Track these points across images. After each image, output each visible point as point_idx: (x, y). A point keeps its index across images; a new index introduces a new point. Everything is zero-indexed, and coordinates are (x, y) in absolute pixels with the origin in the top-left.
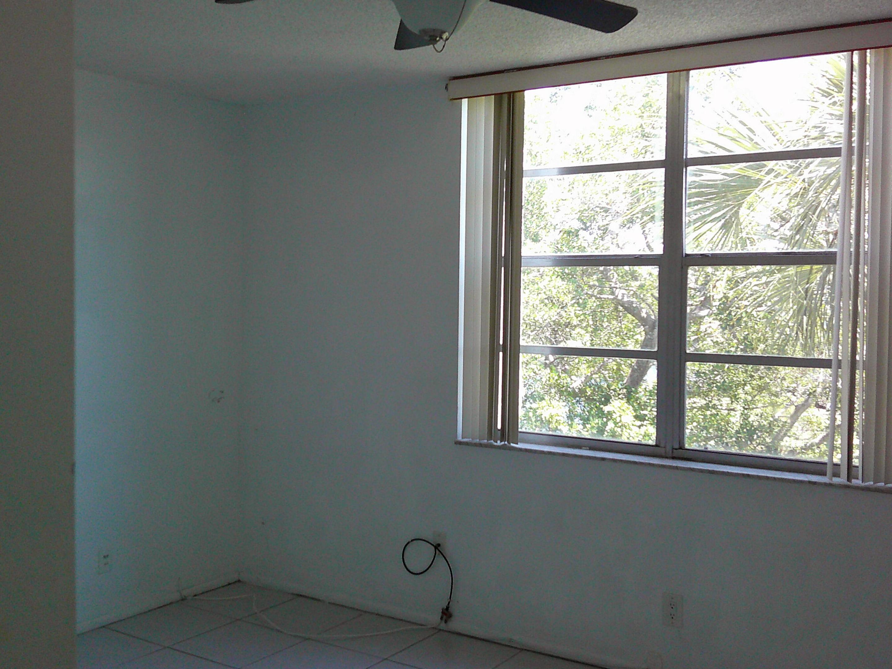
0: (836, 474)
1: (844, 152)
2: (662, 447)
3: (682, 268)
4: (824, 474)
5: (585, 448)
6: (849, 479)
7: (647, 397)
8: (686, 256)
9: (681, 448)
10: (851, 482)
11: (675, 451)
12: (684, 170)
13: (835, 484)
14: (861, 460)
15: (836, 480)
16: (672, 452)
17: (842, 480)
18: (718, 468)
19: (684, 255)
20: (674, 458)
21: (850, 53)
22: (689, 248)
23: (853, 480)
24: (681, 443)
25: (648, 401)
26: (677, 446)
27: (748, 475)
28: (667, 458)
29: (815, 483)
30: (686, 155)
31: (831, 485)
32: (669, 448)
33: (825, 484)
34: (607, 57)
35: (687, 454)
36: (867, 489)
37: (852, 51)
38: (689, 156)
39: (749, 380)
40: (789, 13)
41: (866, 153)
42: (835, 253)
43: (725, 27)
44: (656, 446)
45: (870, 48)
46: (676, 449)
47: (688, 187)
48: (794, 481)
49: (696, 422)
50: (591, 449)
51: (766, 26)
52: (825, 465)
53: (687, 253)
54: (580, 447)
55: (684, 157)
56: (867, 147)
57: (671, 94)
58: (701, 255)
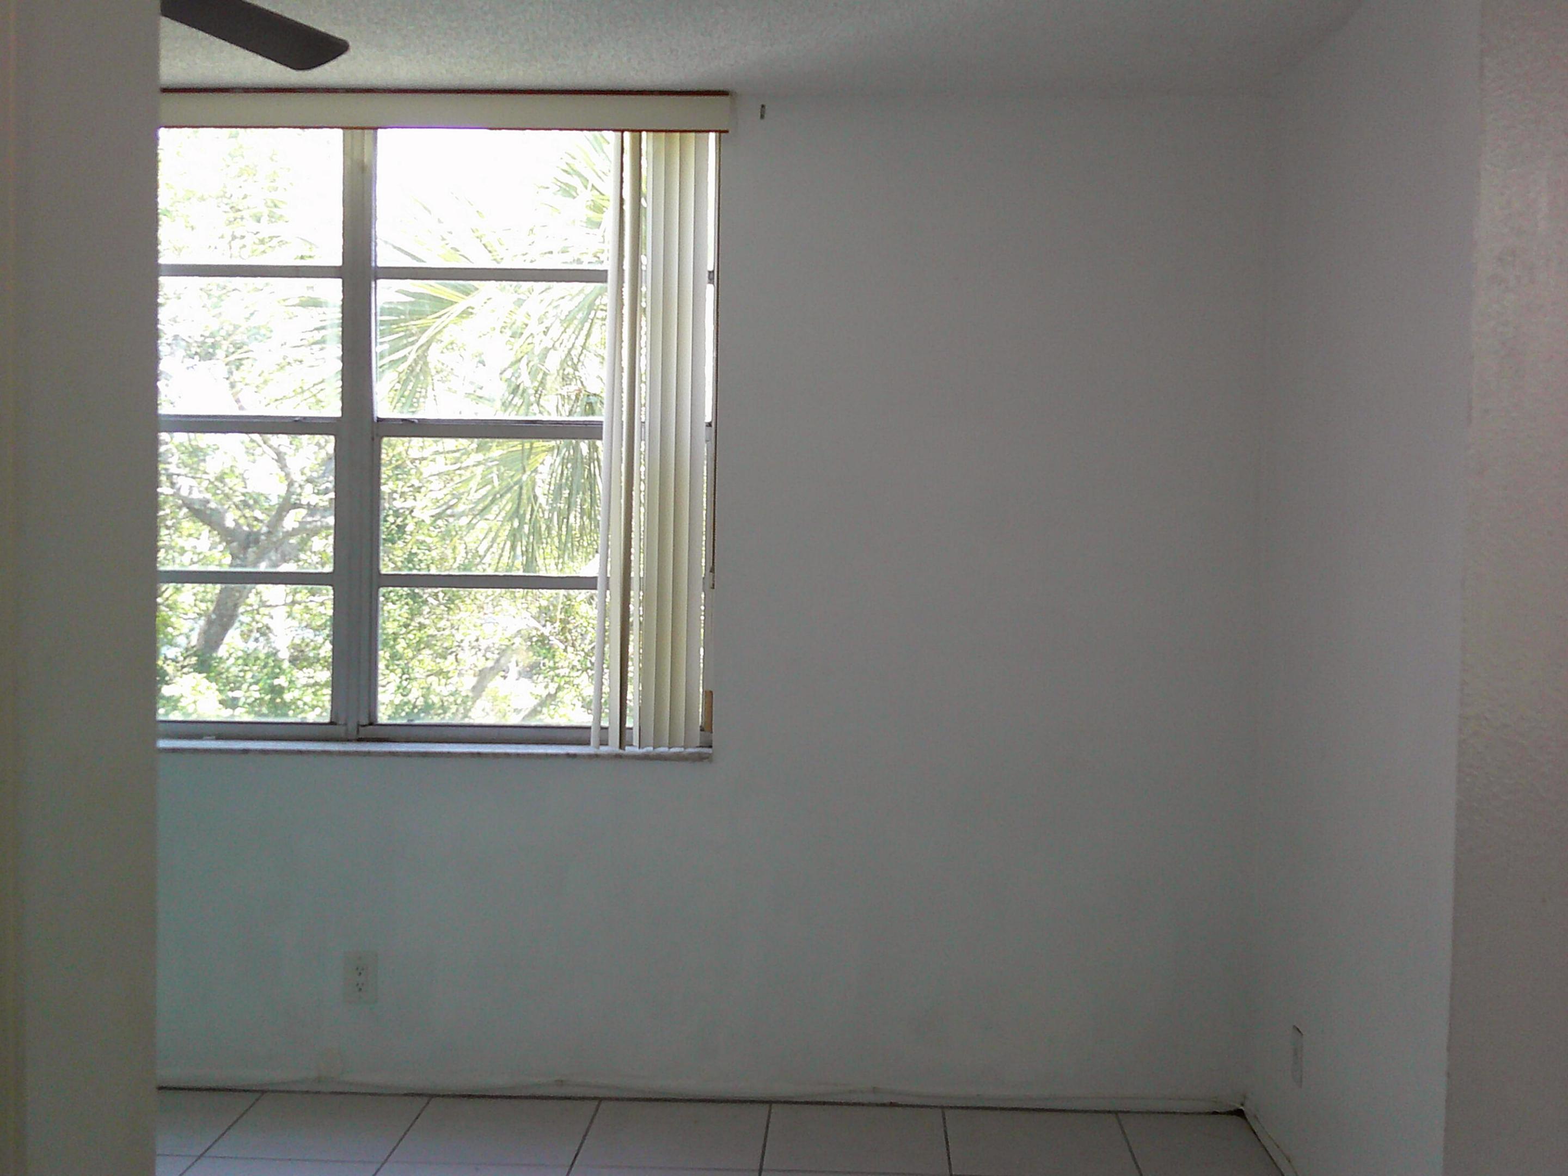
0: (604, 742)
1: (611, 277)
2: (340, 725)
3: (373, 439)
4: (587, 743)
5: (209, 738)
6: (621, 746)
7: (240, 667)
8: (378, 421)
9: (371, 724)
10: (624, 750)
11: (361, 729)
12: (373, 285)
13: (604, 754)
14: (638, 719)
15: (603, 750)
16: (358, 731)
17: (613, 747)
18: (433, 748)
19: (375, 420)
20: (360, 740)
21: (619, 134)
22: (384, 407)
23: (627, 748)
24: (372, 714)
25: (242, 674)
26: (365, 721)
27: (479, 754)
28: (349, 740)
29: (574, 756)
30: (376, 262)
31: (597, 756)
32: (352, 726)
33: (590, 756)
34: (247, 90)
35: (381, 733)
36: (646, 757)
37: (622, 131)
38: (380, 264)
39: (402, 632)
40: (539, 66)
41: (642, 282)
42: (601, 423)
43: (444, 72)
44: (331, 723)
45: (647, 131)
46: (364, 726)
47: (378, 310)
48: (547, 756)
49: (321, 707)
50: (219, 737)
51: (503, 78)
52: (588, 730)
53: (381, 416)
54: (199, 737)
55: (373, 264)
56: (644, 273)
57: (349, 163)
58: (403, 420)
